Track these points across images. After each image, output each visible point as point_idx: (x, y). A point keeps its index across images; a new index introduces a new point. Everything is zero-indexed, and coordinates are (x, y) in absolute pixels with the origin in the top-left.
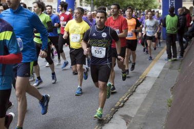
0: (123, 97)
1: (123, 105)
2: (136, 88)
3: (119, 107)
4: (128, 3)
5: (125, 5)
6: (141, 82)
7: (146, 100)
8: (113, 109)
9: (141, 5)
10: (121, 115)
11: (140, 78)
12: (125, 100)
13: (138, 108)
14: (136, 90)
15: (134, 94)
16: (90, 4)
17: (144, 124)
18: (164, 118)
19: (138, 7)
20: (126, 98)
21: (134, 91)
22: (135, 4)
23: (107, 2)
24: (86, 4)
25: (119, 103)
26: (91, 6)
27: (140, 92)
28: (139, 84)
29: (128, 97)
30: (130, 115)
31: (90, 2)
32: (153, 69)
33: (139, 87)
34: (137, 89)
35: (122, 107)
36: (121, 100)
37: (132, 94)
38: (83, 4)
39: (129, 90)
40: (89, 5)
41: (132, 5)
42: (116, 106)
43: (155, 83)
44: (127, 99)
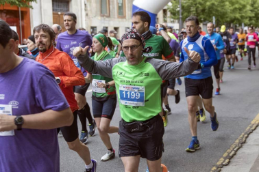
0: (229, 151)
1: (229, 162)
2: (247, 137)
3: (223, 166)
4: (232, 16)
5: (228, 19)
6: (253, 128)
8: (214, 168)
9: (250, 19)
11: (253, 122)
12: (231, 155)
13: (251, 166)
14: (247, 141)
15: (245, 146)
16: (179, 19)
19: (247, 21)
20: (233, 152)
21: (245, 142)
22: (242, 17)
23: (202, 16)
24: (172, 20)
25: (222, 159)
26: (179, 22)
27: (252, 143)
28: (251, 132)
29: (236, 151)
31: (177, 16)
33: (251, 136)
34: (248, 139)
35: (227, 165)
36: (225, 155)
37: (241, 147)
38: (168, 19)
39: (237, 141)
40: (177, 21)
41: (238, 19)
42: (219, 163)
44: (235, 154)
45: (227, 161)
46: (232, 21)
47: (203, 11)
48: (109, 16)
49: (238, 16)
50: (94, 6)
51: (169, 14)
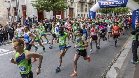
0: (115, 58)
3: (113, 63)
4: (117, 11)
6: (122, 50)
7: (125, 61)
8: (111, 64)
9: (122, 12)
10: (114, 67)
11: (122, 48)
14: (120, 55)
17: (124, 74)
18: (133, 73)
25: (113, 61)
27: (122, 56)
29: (117, 58)
30: (118, 67)
32: (128, 44)
33: (121, 53)
36: (114, 59)
37: (119, 57)
39: (117, 55)
40: (101, 13)
41: (118, 12)
42: (112, 62)
43: (129, 53)
45: (114, 61)
46: (117, 12)
47: (108, 10)
48: (83, 12)
49: (118, 11)
50: (79, 9)
51: (99, 11)
